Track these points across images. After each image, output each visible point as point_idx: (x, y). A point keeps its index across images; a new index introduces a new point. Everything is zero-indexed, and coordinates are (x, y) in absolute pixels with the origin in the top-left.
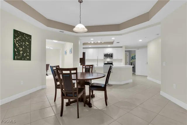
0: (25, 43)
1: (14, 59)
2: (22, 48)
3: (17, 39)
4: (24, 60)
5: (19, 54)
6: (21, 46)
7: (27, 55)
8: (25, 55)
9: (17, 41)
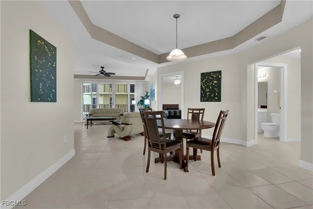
0: (213, 83)
1: (201, 101)
2: (209, 89)
3: (204, 81)
4: (212, 101)
5: (206, 96)
6: (208, 87)
7: (215, 96)
8: (212, 96)
9: (204, 83)
